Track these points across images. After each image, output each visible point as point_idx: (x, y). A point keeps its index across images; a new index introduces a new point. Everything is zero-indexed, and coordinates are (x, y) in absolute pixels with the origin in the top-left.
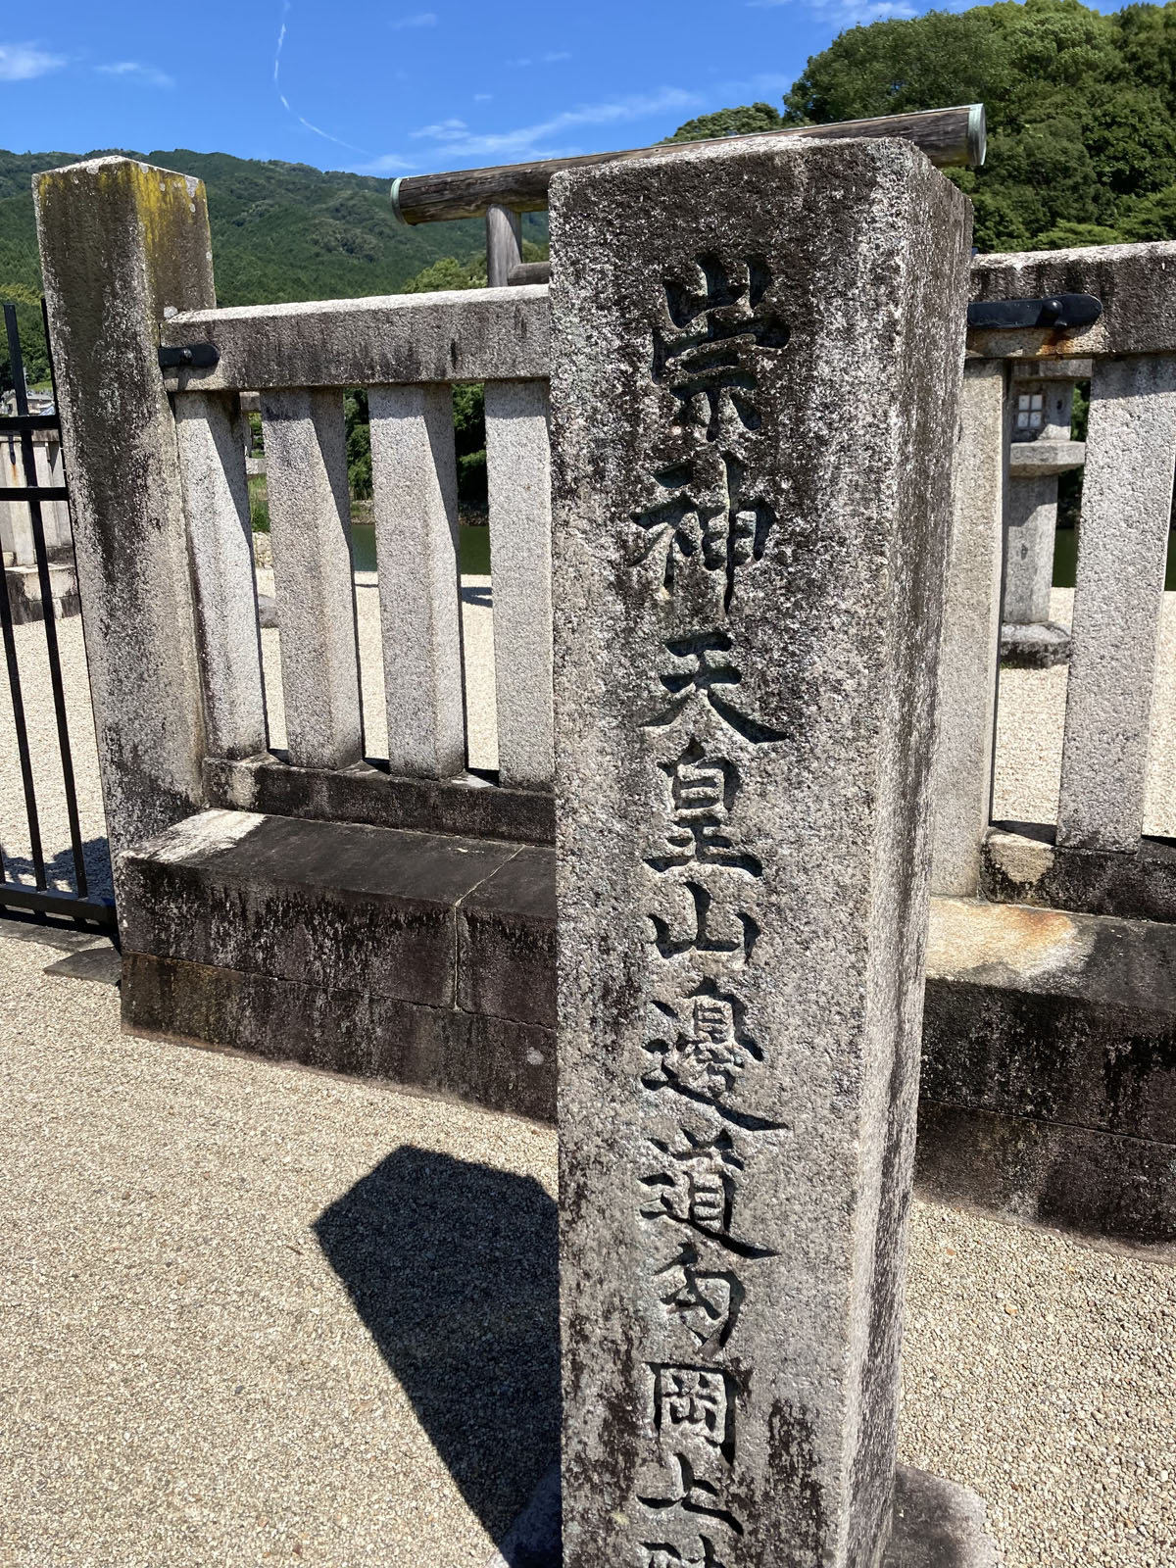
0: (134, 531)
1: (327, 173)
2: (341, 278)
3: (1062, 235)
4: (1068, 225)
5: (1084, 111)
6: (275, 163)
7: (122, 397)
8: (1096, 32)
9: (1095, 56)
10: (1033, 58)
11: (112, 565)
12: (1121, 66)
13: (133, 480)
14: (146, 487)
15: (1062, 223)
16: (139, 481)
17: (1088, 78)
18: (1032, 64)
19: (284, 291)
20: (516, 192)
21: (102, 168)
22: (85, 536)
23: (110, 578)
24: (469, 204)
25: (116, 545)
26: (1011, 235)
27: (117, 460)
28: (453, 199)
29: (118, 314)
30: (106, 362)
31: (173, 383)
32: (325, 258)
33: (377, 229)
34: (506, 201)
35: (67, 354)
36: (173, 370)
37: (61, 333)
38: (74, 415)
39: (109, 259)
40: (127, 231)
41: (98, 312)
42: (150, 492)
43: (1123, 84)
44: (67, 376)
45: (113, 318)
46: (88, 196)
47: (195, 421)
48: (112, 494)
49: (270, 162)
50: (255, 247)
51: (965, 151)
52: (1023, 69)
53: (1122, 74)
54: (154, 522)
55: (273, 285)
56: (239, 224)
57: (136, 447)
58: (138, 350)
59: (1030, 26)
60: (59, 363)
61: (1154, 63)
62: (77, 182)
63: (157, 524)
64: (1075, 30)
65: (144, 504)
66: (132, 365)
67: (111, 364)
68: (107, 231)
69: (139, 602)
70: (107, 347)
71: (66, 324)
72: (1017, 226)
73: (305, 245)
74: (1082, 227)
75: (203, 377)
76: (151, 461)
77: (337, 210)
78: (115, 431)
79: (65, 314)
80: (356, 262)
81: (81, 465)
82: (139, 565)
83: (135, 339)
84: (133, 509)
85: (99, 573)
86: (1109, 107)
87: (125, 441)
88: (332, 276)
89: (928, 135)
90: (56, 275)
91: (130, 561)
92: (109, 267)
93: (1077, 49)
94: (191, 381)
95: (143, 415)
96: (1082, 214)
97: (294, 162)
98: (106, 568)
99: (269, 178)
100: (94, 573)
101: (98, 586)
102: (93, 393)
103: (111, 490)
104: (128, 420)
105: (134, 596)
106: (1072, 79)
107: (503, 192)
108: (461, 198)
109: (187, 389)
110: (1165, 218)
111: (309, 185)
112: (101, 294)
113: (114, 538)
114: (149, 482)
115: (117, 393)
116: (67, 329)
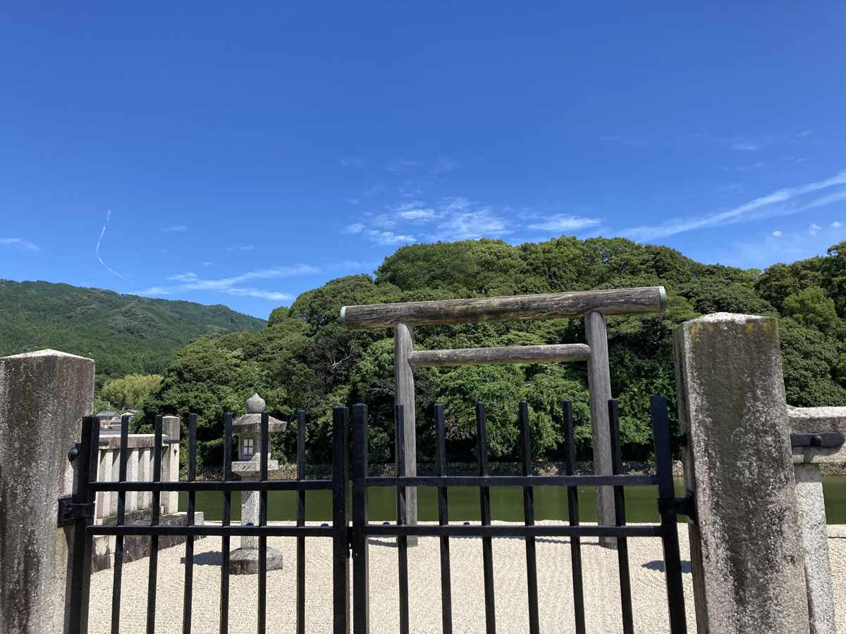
0: (768, 564)
1: (122, 295)
2: (125, 346)
3: (513, 336)
4: (515, 333)
5: (513, 285)
6: (94, 289)
7: (760, 467)
8: (513, 253)
9: (514, 262)
10: (486, 262)
11: (744, 590)
12: (526, 267)
13: (768, 527)
14: (782, 532)
15: (512, 331)
16: (774, 528)
17: (512, 272)
18: (487, 265)
19: (92, 352)
20: (415, 316)
21: (749, 321)
22: (716, 568)
23: (740, 601)
24: (387, 321)
25: (749, 575)
26: (489, 336)
27: (754, 512)
28: (378, 318)
29: (758, 411)
30: (746, 443)
31: (800, 458)
32: (117, 336)
33: (148, 323)
34: (408, 320)
35: (707, 435)
36: (800, 449)
37: (702, 423)
38: (711, 479)
39: (752, 375)
40: (770, 359)
41: (739, 410)
42: (785, 535)
43: (528, 274)
44: (706, 450)
45: (754, 413)
46: (735, 337)
47: (811, 484)
48: (747, 537)
49: (91, 289)
50: (76, 329)
51: (659, 306)
52: (483, 266)
53: (527, 271)
54: (789, 558)
55: (85, 349)
56: (69, 318)
57: (772, 503)
58: (777, 435)
59: (483, 249)
60: (699, 442)
61: (541, 267)
62: (726, 328)
63: (792, 559)
64: (504, 252)
65: (779, 544)
66: (771, 446)
67: (750, 444)
68: (751, 359)
69: (771, 620)
70: (747, 432)
71: (707, 416)
72: (492, 332)
73: (106, 329)
74: (521, 334)
75: (828, 454)
76: (787, 513)
77: (126, 313)
78: (751, 491)
79: (707, 410)
80: (134, 338)
81: (716, 514)
82: (772, 591)
83: (774, 428)
84: (768, 548)
85: (730, 598)
86: (524, 284)
87: (762, 498)
88: (120, 345)
89: (640, 299)
90: (701, 385)
91: (763, 588)
92: (752, 381)
93: (505, 259)
94: (817, 457)
95: (781, 480)
96: (520, 328)
97: (104, 289)
98: (737, 593)
99: (89, 296)
100: (725, 598)
101: (728, 607)
102: (732, 464)
103: (746, 534)
104: (765, 482)
105: (765, 616)
106: (506, 272)
107: (407, 316)
108: (382, 318)
109: (812, 462)
110: (557, 331)
111: (110, 300)
112: (743, 398)
113: (747, 570)
114: (785, 527)
115: (755, 464)
116: (708, 420)
